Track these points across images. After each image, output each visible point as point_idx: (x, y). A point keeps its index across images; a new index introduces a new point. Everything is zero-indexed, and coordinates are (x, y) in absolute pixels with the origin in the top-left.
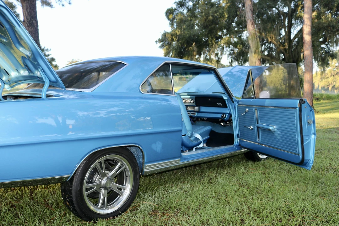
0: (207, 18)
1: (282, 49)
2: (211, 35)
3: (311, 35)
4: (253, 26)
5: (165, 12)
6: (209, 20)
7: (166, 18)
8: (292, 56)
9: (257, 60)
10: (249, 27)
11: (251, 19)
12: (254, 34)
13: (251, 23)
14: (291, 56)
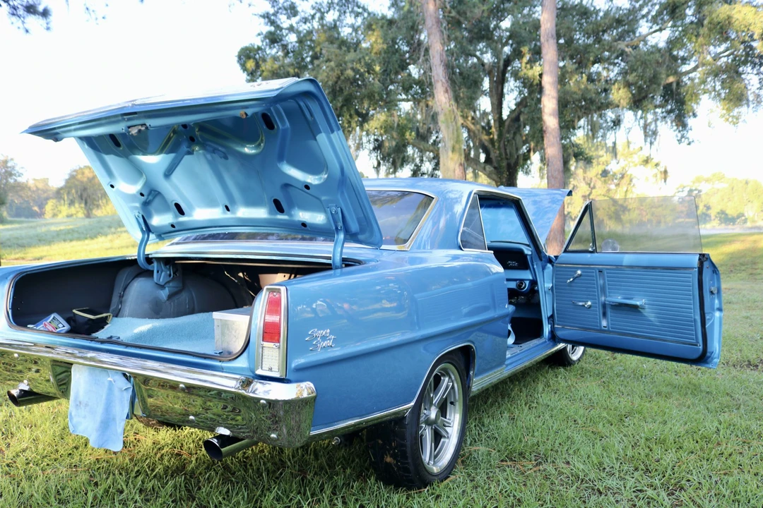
0: (342, 74)
1: (485, 140)
2: (349, 110)
3: (557, 117)
4: (446, 95)
5: (237, 54)
6: (345, 78)
7: (238, 67)
8: (506, 154)
9: (457, 165)
10: (439, 97)
11: (444, 80)
12: (450, 111)
13: (444, 89)
14: (504, 156)
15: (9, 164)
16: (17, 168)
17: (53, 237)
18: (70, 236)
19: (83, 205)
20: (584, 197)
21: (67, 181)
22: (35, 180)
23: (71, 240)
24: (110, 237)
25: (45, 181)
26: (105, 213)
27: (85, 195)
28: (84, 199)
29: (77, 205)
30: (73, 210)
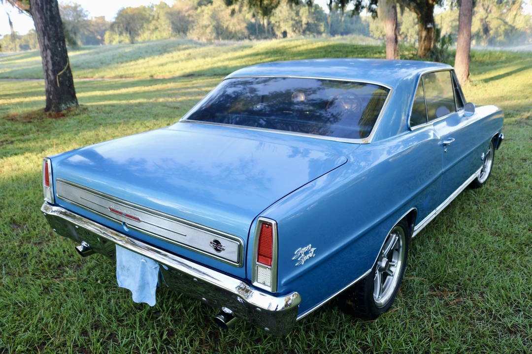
9: (391, 7)
15: (78, 9)
16: (84, 12)
17: (110, 61)
18: (121, 60)
19: (128, 35)
20: (482, 20)
21: (117, 18)
22: (96, 17)
23: (122, 63)
24: (147, 59)
25: (103, 18)
26: (143, 38)
27: (129, 28)
28: (129, 30)
29: (124, 34)
30: (122, 38)
